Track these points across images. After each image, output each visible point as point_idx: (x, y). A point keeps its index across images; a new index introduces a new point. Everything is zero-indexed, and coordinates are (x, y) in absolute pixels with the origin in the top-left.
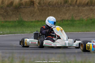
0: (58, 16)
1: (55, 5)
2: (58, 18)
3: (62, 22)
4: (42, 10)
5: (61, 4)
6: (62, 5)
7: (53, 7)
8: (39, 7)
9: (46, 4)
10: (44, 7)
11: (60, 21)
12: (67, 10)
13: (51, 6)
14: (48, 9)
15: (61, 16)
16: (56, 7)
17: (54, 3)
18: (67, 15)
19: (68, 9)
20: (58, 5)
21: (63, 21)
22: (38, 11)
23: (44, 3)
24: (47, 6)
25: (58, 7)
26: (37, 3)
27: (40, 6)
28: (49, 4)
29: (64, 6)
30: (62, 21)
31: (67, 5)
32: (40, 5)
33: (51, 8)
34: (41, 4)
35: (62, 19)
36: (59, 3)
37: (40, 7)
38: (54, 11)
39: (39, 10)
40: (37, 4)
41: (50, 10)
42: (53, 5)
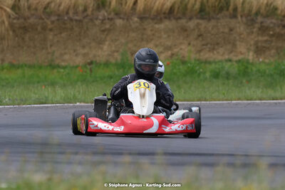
0: (75, 51)
1: (67, 13)
2: (77, 55)
3: (91, 70)
4: (25, 29)
5: (85, 10)
6: (87, 16)
7: (58, 20)
8: (15, 21)
9: (36, 9)
10: (32, 20)
11: (85, 66)
12: (104, 31)
13: (53, 18)
14: (44, 28)
15: (86, 51)
16: (71, 20)
17: (62, 8)
18: (105, 47)
19: (108, 26)
20: (76, 13)
21: (93, 66)
22: (11, 33)
23: (29, 8)
24: (42, 19)
25: (76, 20)
26: (8, 7)
27: (17, 16)
28: (48, 10)
29: (97, 19)
30: (89, 67)
31: (106, 14)
32: (16, 13)
33: (53, 22)
34: (19, 9)
35: (89, 61)
36: (81, 8)
37: (18, 19)
38: (64, 35)
39: (14, 31)
40: (8, 10)
41: (51, 30)
42: (59, 15)
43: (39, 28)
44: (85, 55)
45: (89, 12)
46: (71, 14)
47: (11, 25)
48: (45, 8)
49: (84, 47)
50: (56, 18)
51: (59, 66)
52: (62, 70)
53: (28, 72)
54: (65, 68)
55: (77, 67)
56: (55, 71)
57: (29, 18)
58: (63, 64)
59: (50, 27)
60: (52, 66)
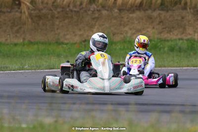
0: (74, 32)
1: (69, 6)
2: (75, 35)
3: (85, 46)
4: (39, 17)
5: (81, 4)
6: (83, 8)
7: (62, 11)
8: (33, 12)
9: (47, 3)
10: (44, 11)
11: (81, 43)
12: (94, 19)
13: (59, 10)
14: (53, 17)
15: (81, 33)
16: (72, 11)
17: (65, 2)
19: (97, 15)
20: (75, 6)
21: (87, 43)
22: (30, 20)
23: (42, 2)
24: (51, 10)
25: (75, 11)
26: (28, 2)
27: (34, 8)
28: (55, 4)
29: (89, 10)
30: (83, 44)
31: (95, 7)
32: (34, 6)
33: (59, 12)
34: (35, 3)
35: (84, 39)
36: (78, 3)
37: (35, 10)
38: (66, 21)
39: (32, 19)
40: (28, 4)
41: (57, 18)
42: (63, 8)
43: (49, 16)
44: (81, 35)
45: (84, 5)
46: (71, 7)
47: (30, 15)
48: (53, 3)
49: (80, 30)
50: (61, 9)
51: (63, 43)
52: (65, 46)
53: (42, 47)
54: (67, 44)
55: (75, 44)
56: (60, 46)
57: (42, 9)
58: (66, 41)
59: (56, 16)
60: (58, 43)
